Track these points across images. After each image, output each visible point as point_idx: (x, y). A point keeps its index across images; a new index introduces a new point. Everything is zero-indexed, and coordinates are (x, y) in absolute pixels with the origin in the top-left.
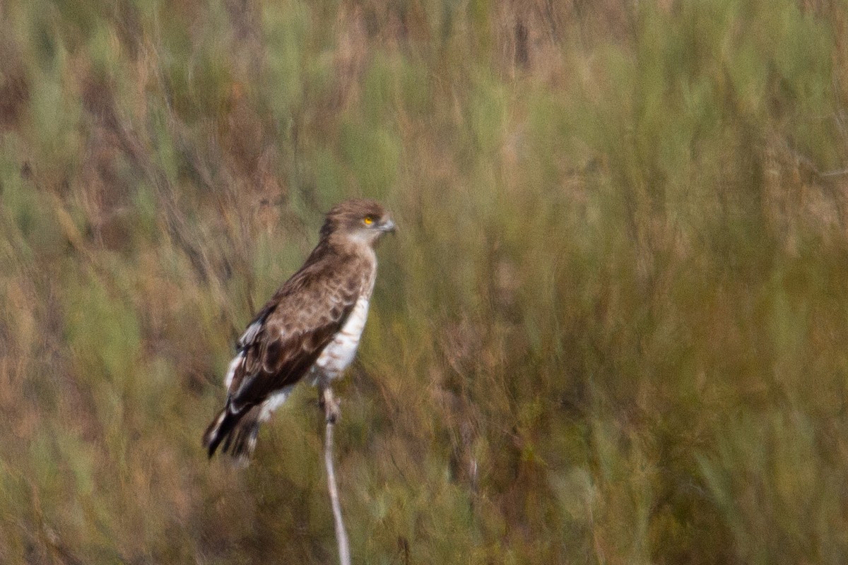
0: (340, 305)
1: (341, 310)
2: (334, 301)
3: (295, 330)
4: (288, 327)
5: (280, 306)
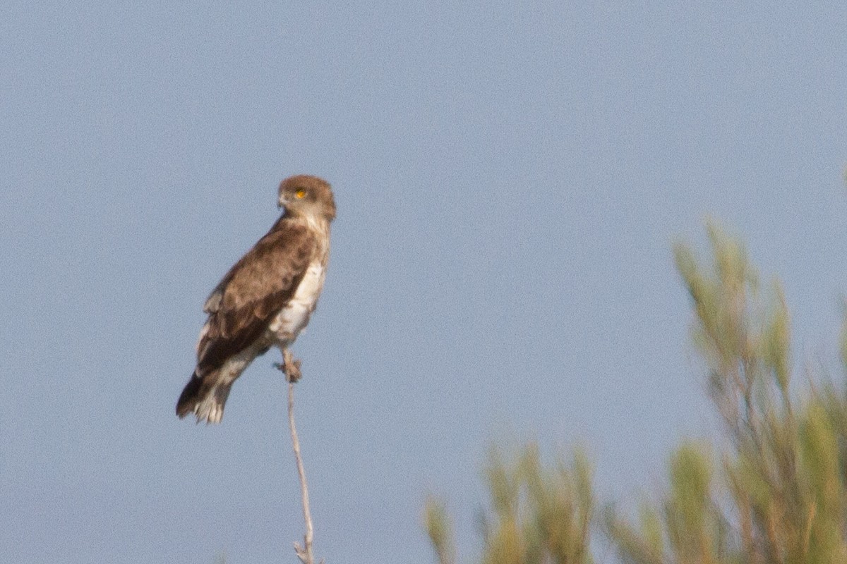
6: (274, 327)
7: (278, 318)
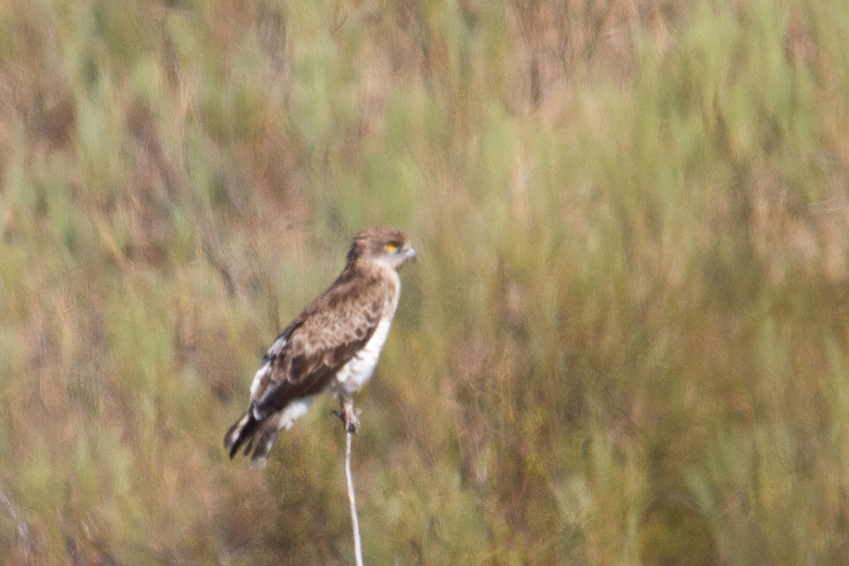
0: (365, 325)
1: (364, 331)
2: (358, 321)
3: (319, 345)
4: (313, 343)
5: (307, 323)
6: (342, 376)
7: (347, 367)
